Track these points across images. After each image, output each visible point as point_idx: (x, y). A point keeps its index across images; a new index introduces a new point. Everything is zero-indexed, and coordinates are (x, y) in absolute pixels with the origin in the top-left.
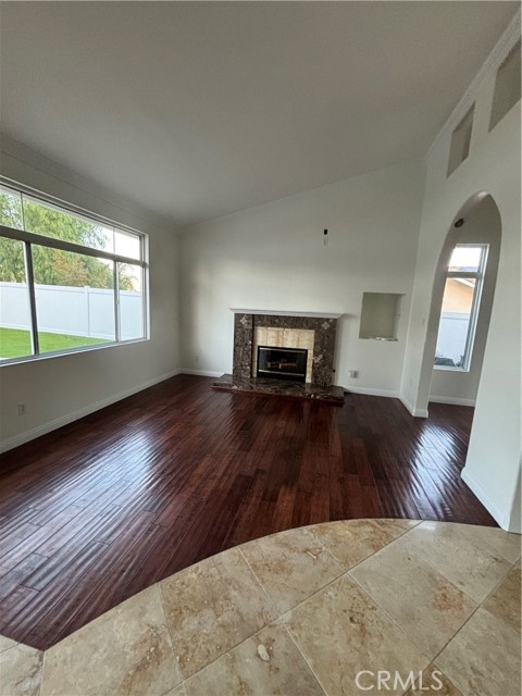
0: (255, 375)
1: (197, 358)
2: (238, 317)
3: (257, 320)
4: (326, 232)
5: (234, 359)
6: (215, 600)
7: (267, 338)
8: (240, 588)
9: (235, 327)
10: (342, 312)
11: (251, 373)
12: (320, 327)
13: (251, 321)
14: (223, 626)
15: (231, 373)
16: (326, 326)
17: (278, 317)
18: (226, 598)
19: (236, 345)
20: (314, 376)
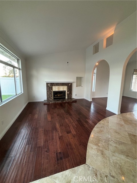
0: (53, 99)
1: (34, 97)
2: (47, 84)
3: (53, 84)
4: (68, 63)
5: (47, 95)
6: (99, 140)
7: (55, 89)
8: (100, 137)
9: (47, 87)
10: (73, 81)
11: (52, 98)
12: (68, 85)
13: (51, 85)
14: (104, 142)
15: (46, 99)
16: (70, 85)
17: (58, 83)
18: (100, 139)
19: (47, 92)
20: (68, 97)
